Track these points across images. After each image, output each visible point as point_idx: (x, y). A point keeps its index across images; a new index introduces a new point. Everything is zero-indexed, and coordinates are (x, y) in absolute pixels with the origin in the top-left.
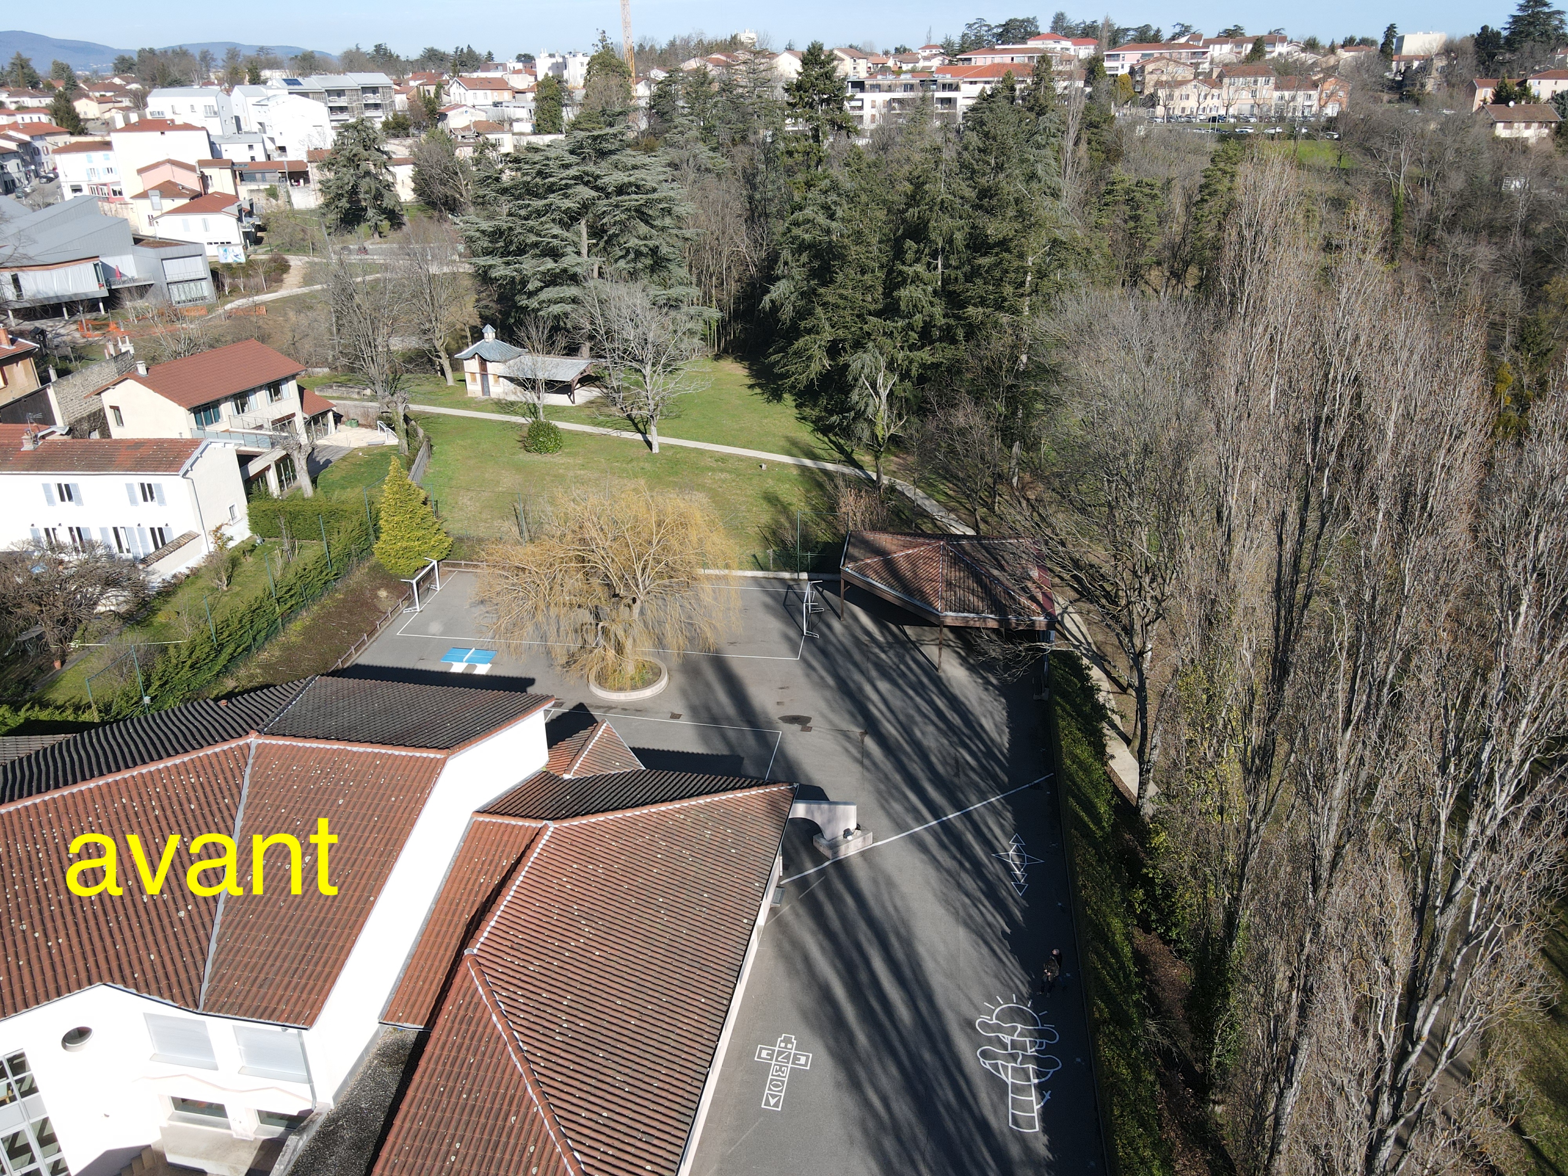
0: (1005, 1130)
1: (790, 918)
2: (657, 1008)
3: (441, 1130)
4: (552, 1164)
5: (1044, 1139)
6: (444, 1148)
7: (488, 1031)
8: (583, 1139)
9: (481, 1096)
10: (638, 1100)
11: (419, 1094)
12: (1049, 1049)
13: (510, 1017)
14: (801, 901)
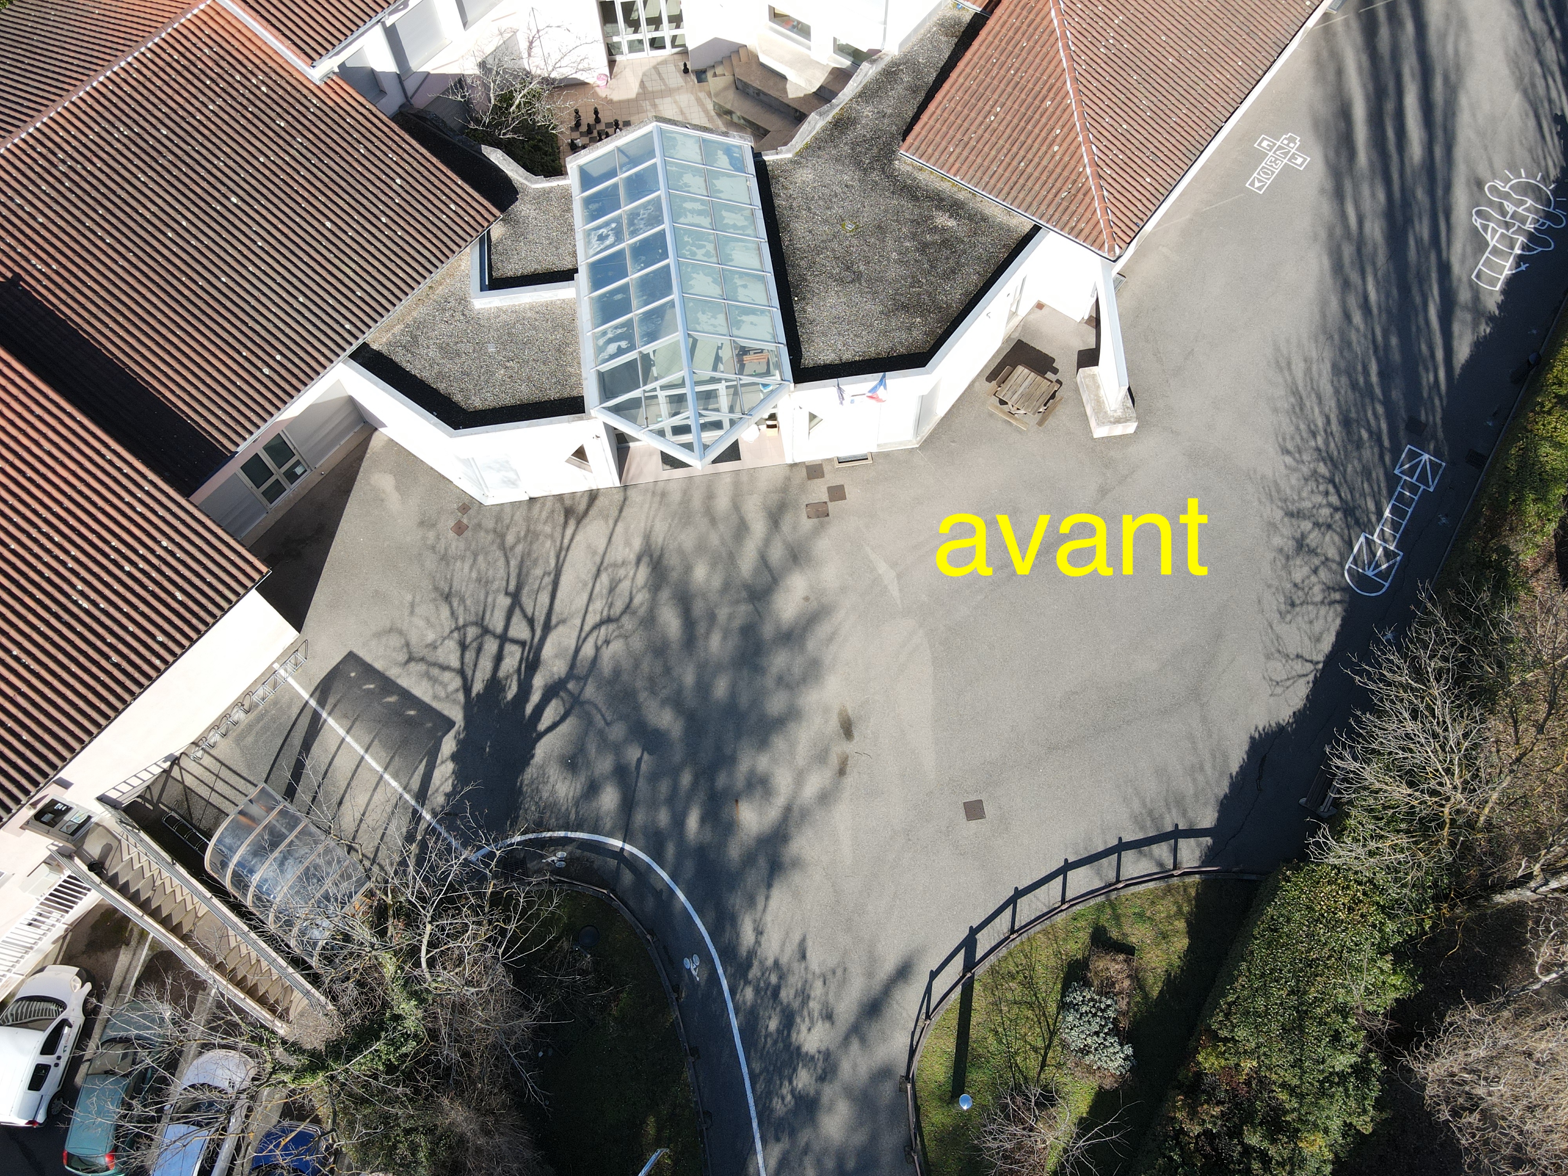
0: (1465, 279)
1: (1340, 29)
2: (1196, 56)
3: (988, 93)
4: (1072, 148)
5: (1500, 298)
6: (987, 108)
7: (1045, 23)
8: (1102, 139)
9: (1027, 77)
10: (1155, 126)
11: (975, 59)
12: (1549, 231)
13: (1067, 17)
14: (1359, 15)
